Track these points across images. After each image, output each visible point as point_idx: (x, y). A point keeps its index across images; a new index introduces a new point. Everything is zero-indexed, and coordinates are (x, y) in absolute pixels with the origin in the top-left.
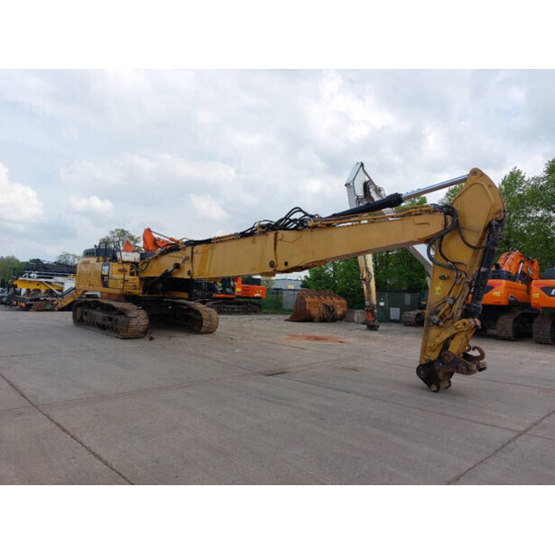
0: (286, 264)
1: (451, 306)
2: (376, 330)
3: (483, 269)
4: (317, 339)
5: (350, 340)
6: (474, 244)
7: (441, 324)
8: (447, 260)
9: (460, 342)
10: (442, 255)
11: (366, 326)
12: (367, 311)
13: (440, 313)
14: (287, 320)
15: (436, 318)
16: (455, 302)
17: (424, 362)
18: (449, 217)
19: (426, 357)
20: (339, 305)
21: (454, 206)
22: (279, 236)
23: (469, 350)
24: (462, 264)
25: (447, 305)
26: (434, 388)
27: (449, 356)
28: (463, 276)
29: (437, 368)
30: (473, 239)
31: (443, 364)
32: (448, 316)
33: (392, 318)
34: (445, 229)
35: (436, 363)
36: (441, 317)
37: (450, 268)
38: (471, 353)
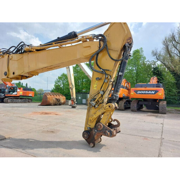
0: (14, 73)
1: (102, 96)
2: (75, 108)
3: (120, 74)
4: (46, 113)
5: (62, 113)
6: (115, 58)
7: (96, 106)
8: (100, 68)
9: (107, 117)
10: (98, 65)
11: (71, 107)
12: (72, 100)
13: (96, 100)
14: (39, 105)
15: (94, 103)
16: (104, 93)
17: (87, 129)
18: (102, 43)
19: (88, 126)
20: (63, 99)
21: (105, 36)
22: (10, 57)
23: (111, 122)
24: (109, 70)
25: (100, 95)
26: (92, 145)
27: (101, 126)
28: (109, 77)
29: (94, 132)
30: (115, 56)
31: (97, 130)
32: (101, 102)
33: (83, 103)
34: (99, 49)
35: (93, 130)
36: (96, 102)
37: (102, 73)
38: (113, 123)
